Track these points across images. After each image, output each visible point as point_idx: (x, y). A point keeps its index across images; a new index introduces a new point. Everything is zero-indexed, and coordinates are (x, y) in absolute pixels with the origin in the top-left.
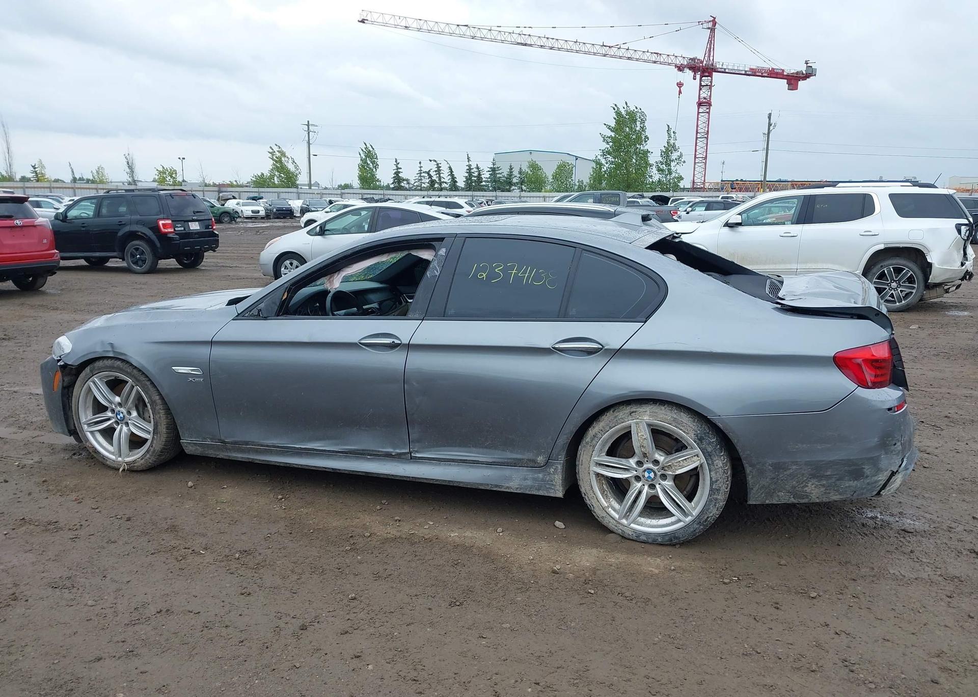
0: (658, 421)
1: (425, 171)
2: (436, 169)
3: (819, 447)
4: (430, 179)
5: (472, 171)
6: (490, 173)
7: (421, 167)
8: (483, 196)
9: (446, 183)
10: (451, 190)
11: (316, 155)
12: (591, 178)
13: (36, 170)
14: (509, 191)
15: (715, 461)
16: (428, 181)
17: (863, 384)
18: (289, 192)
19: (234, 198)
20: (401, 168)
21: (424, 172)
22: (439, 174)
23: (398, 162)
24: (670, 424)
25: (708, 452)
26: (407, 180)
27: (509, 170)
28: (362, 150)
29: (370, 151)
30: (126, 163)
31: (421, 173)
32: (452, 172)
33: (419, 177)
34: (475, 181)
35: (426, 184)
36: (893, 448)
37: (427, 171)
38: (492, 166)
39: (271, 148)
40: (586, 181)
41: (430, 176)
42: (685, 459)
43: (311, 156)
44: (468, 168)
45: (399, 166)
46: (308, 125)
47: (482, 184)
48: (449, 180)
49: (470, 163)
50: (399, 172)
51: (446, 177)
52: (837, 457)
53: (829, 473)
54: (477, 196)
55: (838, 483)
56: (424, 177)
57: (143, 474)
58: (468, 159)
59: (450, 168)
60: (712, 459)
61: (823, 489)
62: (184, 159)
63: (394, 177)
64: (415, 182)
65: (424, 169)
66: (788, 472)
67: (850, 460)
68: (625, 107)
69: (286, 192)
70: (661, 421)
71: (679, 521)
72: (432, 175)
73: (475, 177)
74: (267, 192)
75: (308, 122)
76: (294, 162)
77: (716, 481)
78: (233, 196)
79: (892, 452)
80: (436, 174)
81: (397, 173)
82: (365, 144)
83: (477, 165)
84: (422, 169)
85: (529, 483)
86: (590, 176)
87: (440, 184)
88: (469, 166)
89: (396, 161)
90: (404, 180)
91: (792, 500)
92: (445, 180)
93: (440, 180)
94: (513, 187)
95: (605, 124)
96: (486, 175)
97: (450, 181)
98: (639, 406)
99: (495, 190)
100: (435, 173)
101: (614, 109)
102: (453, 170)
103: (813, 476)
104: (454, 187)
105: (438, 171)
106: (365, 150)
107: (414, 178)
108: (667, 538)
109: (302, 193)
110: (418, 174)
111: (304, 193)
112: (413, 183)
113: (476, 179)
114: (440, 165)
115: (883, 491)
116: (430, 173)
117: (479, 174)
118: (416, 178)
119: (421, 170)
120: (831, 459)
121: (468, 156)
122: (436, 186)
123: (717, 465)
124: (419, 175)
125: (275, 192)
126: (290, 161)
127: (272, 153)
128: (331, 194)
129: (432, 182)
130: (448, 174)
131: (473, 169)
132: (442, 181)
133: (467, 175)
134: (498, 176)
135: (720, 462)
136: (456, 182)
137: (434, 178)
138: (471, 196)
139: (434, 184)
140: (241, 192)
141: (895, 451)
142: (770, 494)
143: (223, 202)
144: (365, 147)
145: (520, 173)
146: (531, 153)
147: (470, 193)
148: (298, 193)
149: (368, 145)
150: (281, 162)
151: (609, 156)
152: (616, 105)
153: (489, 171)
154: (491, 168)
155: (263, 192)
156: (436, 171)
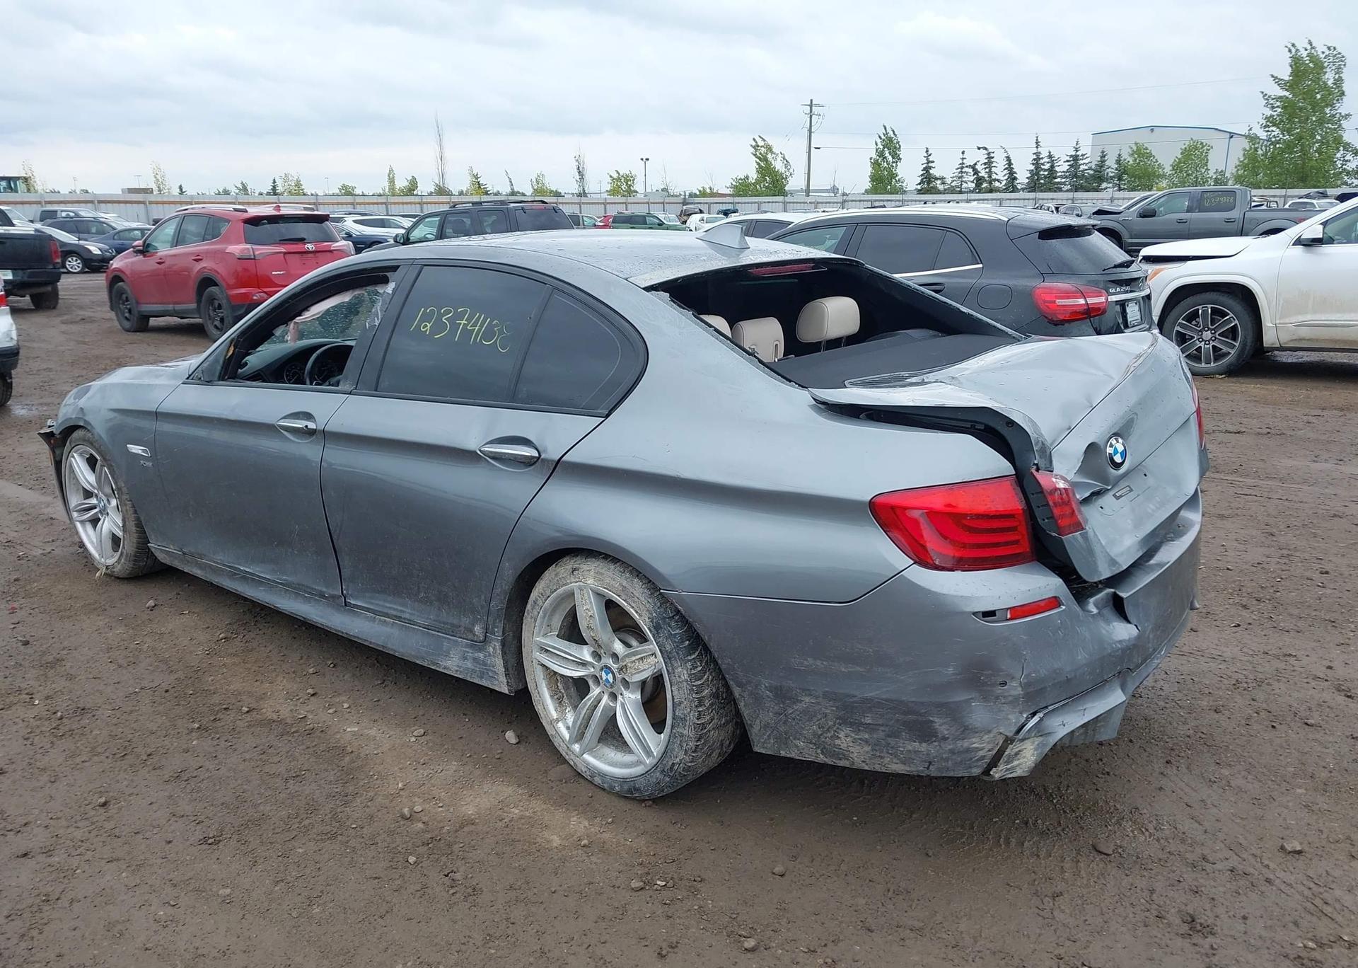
0: (605, 588)
1: (968, 164)
2: (986, 161)
3: (843, 670)
4: (975, 176)
5: (1042, 161)
6: (1069, 163)
7: (963, 159)
8: (1052, 199)
9: (998, 181)
10: (1006, 190)
11: (819, 148)
12: (1239, 166)
13: (479, 180)
14: (1096, 190)
15: (677, 668)
16: (972, 178)
17: (922, 558)
18: (773, 202)
19: (701, 212)
20: (933, 162)
21: (967, 167)
22: (990, 168)
23: (929, 153)
24: (619, 596)
25: (667, 651)
26: (942, 178)
27: (1099, 159)
28: (880, 137)
29: (890, 139)
30: (575, 168)
31: (962, 168)
32: (1010, 164)
33: (959, 173)
34: (1045, 177)
35: (969, 183)
36: (999, 690)
37: (972, 164)
38: (1074, 153)
39: (754, 140)
40: (1230, 171)
41: (976, 172)
42: (642, 658)
43: (813, 149)
44: (1035, 157)
45: (931, 158)
46: (811, 106)
47: (1056, 180)
48: (1004, 176)
49: (1040, 150)
50: (930, 168)
51: (1000, 173)
52: (878, 692)
53: (868, 720)
54: (1043, 199)
55: (892, 741)
56: (967, 173)
57: (126, 582)
58: (1037, 143)
59: (1008, 159)
60: (672, 665)
61: (867, 748)
62: (647, 159)
63: (922, 175)
64: (953, 181)
65: (967, 162)
66: (799, 706)
67: (902, 702)
68: (1309, 47)
69: (769, 202)
70: (607, 589)
71: (639, 763)
72: (979, 170)
73: (1045, 170)
74: (745, 203)
75: (811, 100)
76: (784, 159)
77: (681, 703)
78: (700, 210)
79: (997, 698)
80: (985, 168)
81: (927, 169)
82: (885, 128)
83: (1050, 152)
84: (965, 161)
85: (469, 664)
86: (1238, 163)
87: (990, 183)
88: (1038, 154)
89: (927, 151)
90: (937, 179)
91: (822, 758)
92: (997, 177)
93: (991, 177)
94: (1104, 185)
95: (1272, 76)
96: (1062, 167)
97: (1006, 177)
98: (584, 560)
99: (1077, 189)
100: (984, 166)
101: (1290, 51)
102: (1012, 162)
103: (844, 721)
104: (1011, 185)
105: (989, 163)
106: (883, 137)
107: (952, 175)
108: (626, 787)
109: (790, 203)
110: (958, 168)
111: (794, 203)
112: (949, 183)
113: (1046, 173)
114: (992, 155)
115: (994, 769)
116: (977, 167)
117: (1052, 166)
118: (954, 175)
119: (963, 164)
120: (869, 695)
121: (1037, 140)
122: (985, 185)
123: (679, 677)
124: (960, 170)
125: (755, 203)
126: (779, 158)
127: (756, 147)
128: (829, 203)
129: (979, 181)
130: (1004, 168)
131: (1042, 158)
132: (993, 177)
133: (1032, 167)
134: (1082, 167)
135: (685, 672)
136: (1015, 179)
137: (983, 174)
138: (1033, 199)
139: (982, 184)
140: (711, 203)
141: (1004, 697)
142: (783, 740)
143: (685, 218)
144: (884, 132)
145: (1118, 162)
146: (1152, 130)
147: (1032, 195)
148: (785, 203)
149: (889, 130)
150: (766, 160)
151: (1274, 129)
152: (1293, 45)
153: (1068, 161)
154: (1071, 156)
155: (739, 203)
156: (985, 164)
